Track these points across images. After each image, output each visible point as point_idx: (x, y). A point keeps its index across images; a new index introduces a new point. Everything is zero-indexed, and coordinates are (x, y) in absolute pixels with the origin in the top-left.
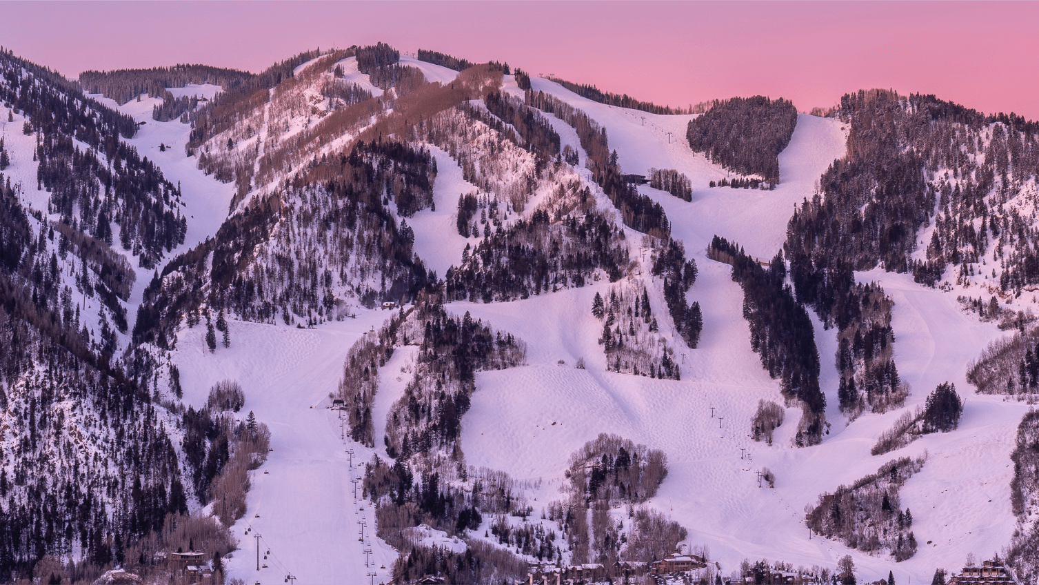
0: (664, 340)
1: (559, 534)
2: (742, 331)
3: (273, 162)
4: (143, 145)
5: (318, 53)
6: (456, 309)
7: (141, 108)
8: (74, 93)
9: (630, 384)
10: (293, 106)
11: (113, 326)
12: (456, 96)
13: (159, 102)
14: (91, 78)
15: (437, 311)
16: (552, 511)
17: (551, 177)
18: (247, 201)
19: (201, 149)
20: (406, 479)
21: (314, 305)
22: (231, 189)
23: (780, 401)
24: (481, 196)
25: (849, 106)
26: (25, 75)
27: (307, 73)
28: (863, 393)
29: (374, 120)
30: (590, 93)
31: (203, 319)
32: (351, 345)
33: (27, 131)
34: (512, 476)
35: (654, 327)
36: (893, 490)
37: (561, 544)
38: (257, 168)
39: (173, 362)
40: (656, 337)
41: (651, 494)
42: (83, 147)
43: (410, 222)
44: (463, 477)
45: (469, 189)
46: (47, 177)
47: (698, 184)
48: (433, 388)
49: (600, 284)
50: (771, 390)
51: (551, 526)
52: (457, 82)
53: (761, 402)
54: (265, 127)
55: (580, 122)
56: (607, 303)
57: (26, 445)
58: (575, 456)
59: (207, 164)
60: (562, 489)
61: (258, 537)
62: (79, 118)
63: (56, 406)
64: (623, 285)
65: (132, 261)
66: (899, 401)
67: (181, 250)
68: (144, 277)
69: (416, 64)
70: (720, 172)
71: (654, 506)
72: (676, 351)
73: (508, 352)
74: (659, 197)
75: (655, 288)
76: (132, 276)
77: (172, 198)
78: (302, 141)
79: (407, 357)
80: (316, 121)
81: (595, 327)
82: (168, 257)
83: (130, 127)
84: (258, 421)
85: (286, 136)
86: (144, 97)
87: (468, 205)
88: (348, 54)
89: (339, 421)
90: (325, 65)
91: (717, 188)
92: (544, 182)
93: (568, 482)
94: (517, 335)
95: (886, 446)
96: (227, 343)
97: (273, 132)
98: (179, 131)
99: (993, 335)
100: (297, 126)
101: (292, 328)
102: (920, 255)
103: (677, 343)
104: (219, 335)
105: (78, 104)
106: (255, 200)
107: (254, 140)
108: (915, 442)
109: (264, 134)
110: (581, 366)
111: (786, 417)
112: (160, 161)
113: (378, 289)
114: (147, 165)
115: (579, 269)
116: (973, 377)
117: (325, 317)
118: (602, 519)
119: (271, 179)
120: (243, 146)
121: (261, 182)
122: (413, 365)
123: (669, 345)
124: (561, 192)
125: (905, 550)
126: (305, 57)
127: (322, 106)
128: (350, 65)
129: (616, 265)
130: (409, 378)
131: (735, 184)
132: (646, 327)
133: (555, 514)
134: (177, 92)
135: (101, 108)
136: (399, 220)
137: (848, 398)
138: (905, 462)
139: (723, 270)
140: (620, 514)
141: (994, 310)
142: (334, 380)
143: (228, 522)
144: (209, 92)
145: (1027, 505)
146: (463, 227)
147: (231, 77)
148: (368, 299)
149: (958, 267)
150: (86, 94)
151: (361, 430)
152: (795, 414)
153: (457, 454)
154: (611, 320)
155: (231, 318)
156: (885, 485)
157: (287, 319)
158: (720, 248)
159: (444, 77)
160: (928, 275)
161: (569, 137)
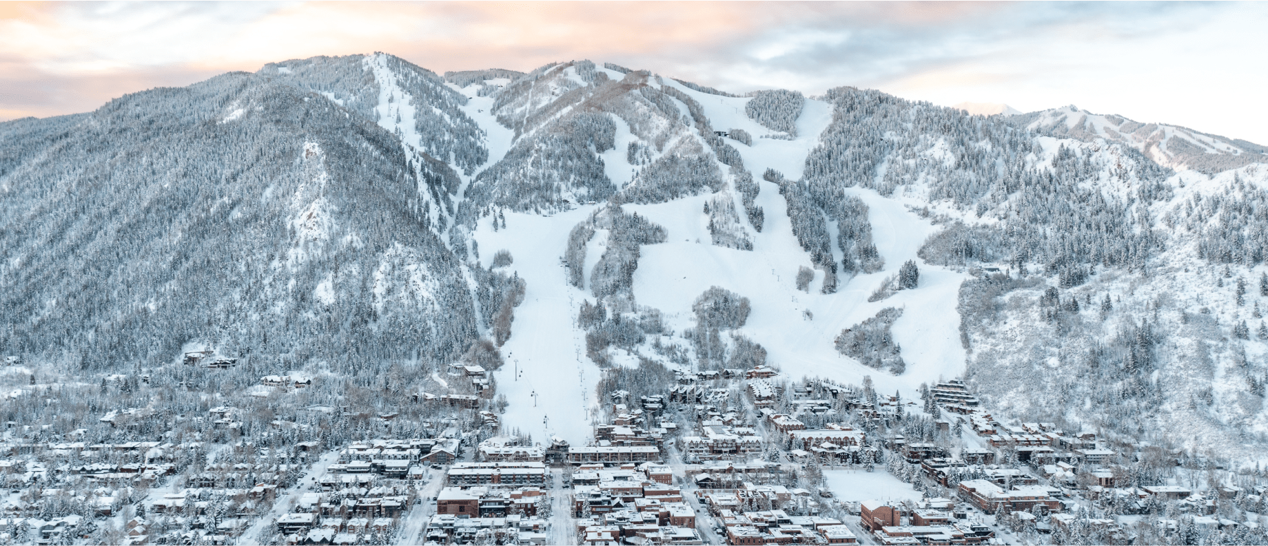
0: (743, 228)
1: (691, 348)
2: (786, 225)
3: (533, 120)
4: (469, 111)
5: (556, 64)
6: (629, 209)
7: (471, 91)
8: (438, 82)
9: (728, 254)
10: (543, 90)
11: (445, 213)
12: (626, 87)
13: (480, 87)
14: (451, 75)
15: (618, 210)
16: (686, 333)
17: (677, 133)
18: (519, 140)
19: (498, 113)
20: (601, 313)
21: (551, 203)
22: (512, 133)
23: (810, 265)
24: (640, 142)
25: (831, 95)
26: (413, 74)
27: (550, 74)
28: (858, 262)
29: (583, 99)
30: (689, 85)
31: (491, 212)
32: (571, 229)
33: (411, 104)
34: (662, 311)
35: (738, 221)
36: (887, 328)
37: (691, 356)
38: (525, 122)
39: (475, 237)
40: (739, 226)
41: (742, 323)
42: (438, 112)
43: (603, 157)
44: (634, 310)
45: (633, 138)
46: (420, 128)
47: (754, 137)
48: (617, 256)
49: (706, 195)
50: (805, 259)
51: (685, 344)
52: (625, 79)
53: (801, 267)
54: (529, 101)
55: (689, 102)
56: (711, 206)
57: (389, 291)
58: (697, 299)
59: (501, 120)
60: (691, 319)
61: (516, 361)
62: (438, 96)
63: (407, 268)
64: (720, 196)
65: (460, 172)
66: (879, 268)
67: (485, 167)
68: (465, 181)
69: (604, 70)
70: (765, 131)
71: (747, 332)
72: (751, 235)
73: (658, 234)
74: (735, 144)
75: (737, 197)
76: (459, 181)
77: (482, 138)
78: (546, 111)
79: (603, 235)
80: (554, 99)
81: (706, 220)
82: (479, 170)
83: (465, 101)
84: (519, 276)
85: (539, 106)
86: (473, 85)
87: (633, 147)
88: (571, 64)
89: (563, 274)
90: (561, 69)
91: (764, 139)
92: (673, 135)
93: (694, 315)
94: (663, 225)
95: (877, 297)
96: (504, 226)
97: (534, 104)
98: (489, 102)
99: (929, 230)
100: (545, 101)
101: (540, 216)
102: (879, 180)
103: (750, 229)
104: (500, 221)
105: (439, 89)
106: (523, 141)
107: (523, 108)
108: (894, 296)
109: (528, 105)
110: (698, 241)
111: (815, 276)
112: (476, 118)
113: (586, 194)
114: (470, 121)
115: (695, 187)
116: (921, 253)
117: (557, 210)
118: (715, 338)
119: (531, 129)
120: (518, 111)
121: (526, 131)
122: (606, 241)
123: (747, 231)
124: (682, 142)
125: (899, 368)
126: (550, 66)
127: (557, 92)
128: (571, 71)
129: (716, 185)
130: (603, 250)
131: (774, 137)
132: (733, 220)
133: (688, 335)
134: (488, 82)
135: (451, 91)
136: (597, 155)
137: (849, 266)
138: (891, 310)
139: (773, 187)
140: (725, 336)
141: (926, 214)
142: (562, 249)
143: (501, 343)
144: (504, 83)
145: (972, 344)
146: (631, 159)
147: (517, 75)
148: (581, 201)
149: (903, 187)
150: (447, 84)
151: (577, 281)
152: (820, 274)
153: (631, 298)
154: (714, 216)
155: (507, 212)
156: (882, 325)
157: (536, 210)
158: (770, 176)
159: (619, 77)
160: (887, 192)
161: (683, 110)
